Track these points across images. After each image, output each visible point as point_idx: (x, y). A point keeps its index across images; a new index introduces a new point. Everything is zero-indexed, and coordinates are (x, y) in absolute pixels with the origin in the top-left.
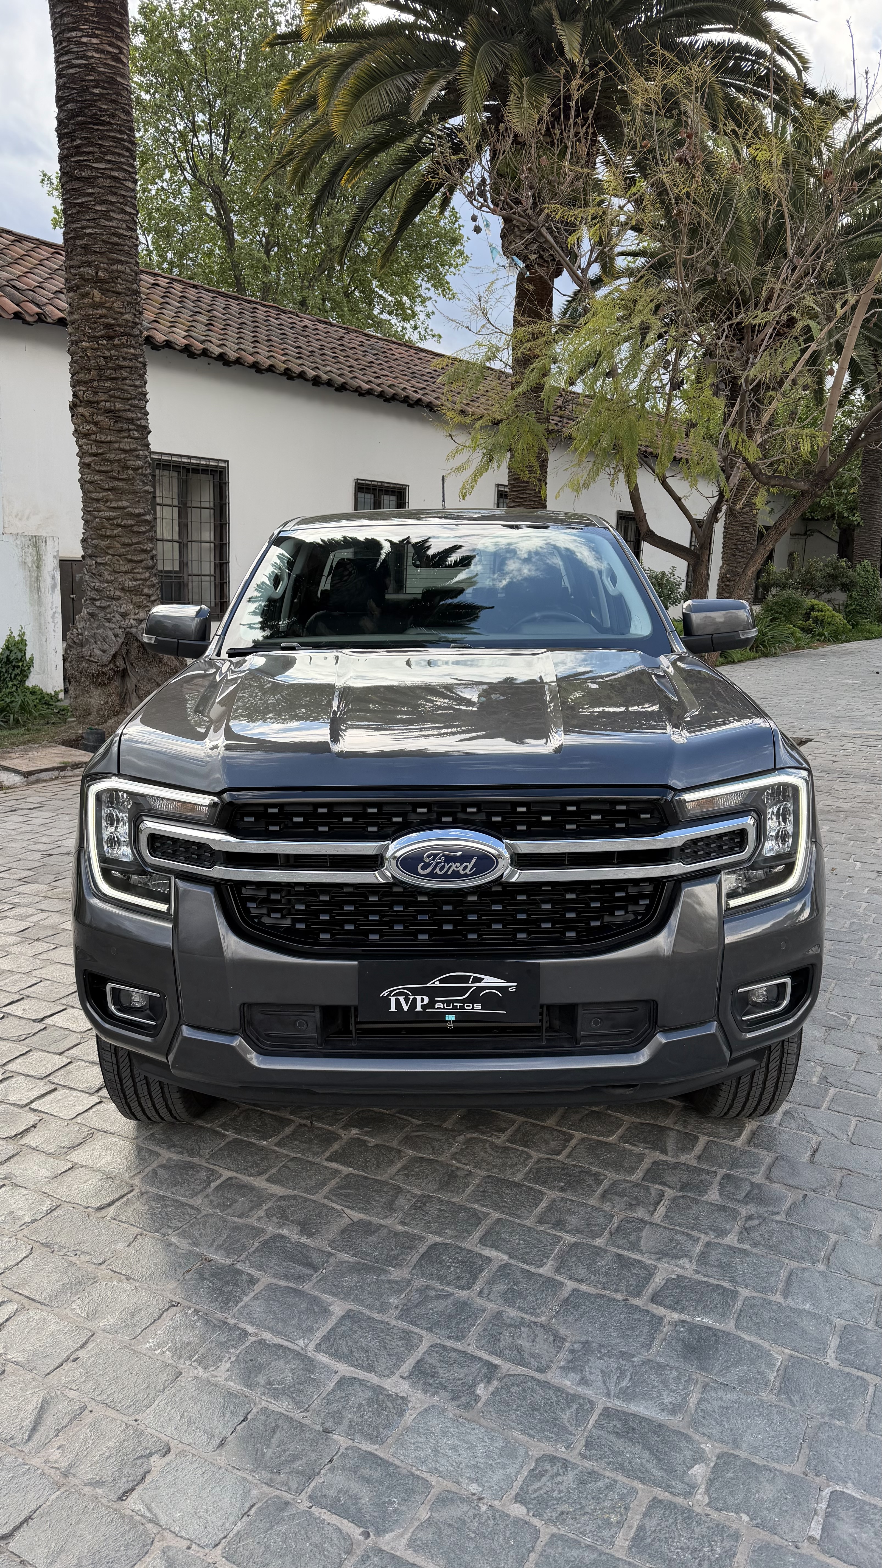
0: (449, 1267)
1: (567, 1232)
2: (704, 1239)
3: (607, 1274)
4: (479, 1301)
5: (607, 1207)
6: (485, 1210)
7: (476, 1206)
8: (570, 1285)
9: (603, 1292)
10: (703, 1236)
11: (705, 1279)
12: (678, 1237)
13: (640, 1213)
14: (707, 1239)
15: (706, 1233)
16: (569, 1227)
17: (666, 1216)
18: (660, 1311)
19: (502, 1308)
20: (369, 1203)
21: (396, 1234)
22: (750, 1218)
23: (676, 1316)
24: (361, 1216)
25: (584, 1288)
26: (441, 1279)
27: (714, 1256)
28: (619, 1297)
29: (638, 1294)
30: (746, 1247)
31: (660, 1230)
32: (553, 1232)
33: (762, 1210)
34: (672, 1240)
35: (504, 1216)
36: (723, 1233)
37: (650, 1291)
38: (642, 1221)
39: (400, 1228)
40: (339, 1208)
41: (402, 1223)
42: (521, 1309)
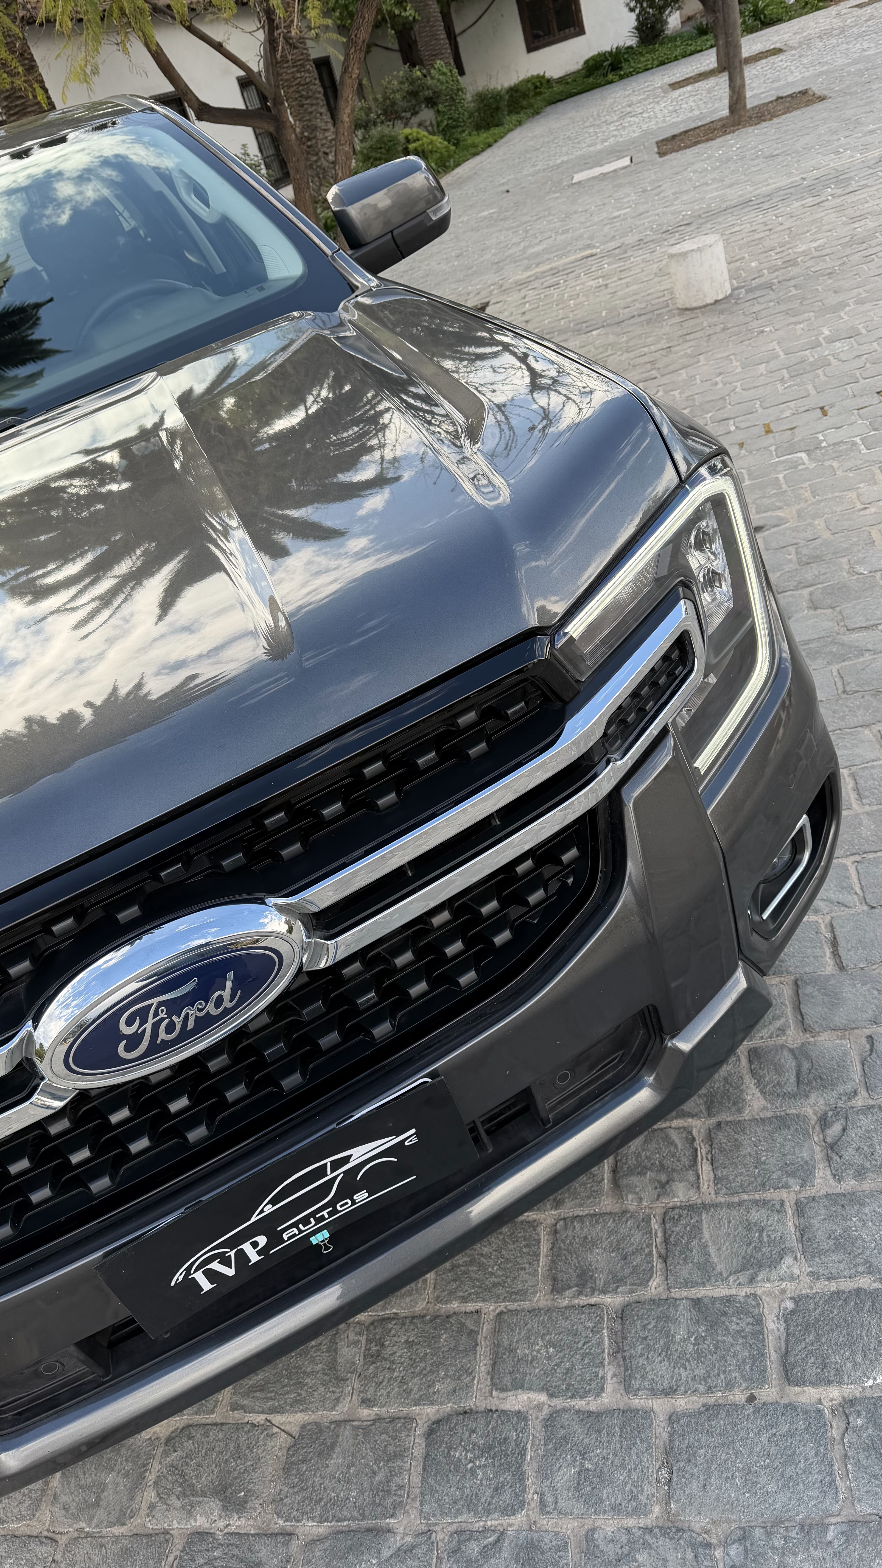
0: (473, 1472)
1: (604, 1292)
2: (788, 1197)
3: (699, 1355)
4: (547, 1523)
5: (630, 1202)
6: (470, 1307)
7: (455, 1305)
8: (660, 1406)
9: (711, 1400)
10: (784, 1194)
11: (833, 1286)
12: (755, 1215)
13: (681, 1194)
14: (793, 1197)
15: (786, 1186)
16: (601, 1279)
17: (717, 1180)
18: (808, 1395)
19: (588, 1524)
20: (300, 1384)
21: (366, 1431)
22: (824, 1122)
23: (834, 1394)
24: (300, 1418)
25: (682, 1403)
26: (471, 1505)
27: (820, 1228)
28: (738, 1396)
29: (763, 1379)
30: (850, 1184)
31: (723, 1213)
32: (583, 1300)
33: (831, 1096)
34: (749, 1228)
35: (502, 1306)
36: (805, 1173)
37: (774, 1356)
38: (691, 1208)
39: (366, 1413)
40: (260, 1418)
41: (366, 1402)
42: (616, 1509)
